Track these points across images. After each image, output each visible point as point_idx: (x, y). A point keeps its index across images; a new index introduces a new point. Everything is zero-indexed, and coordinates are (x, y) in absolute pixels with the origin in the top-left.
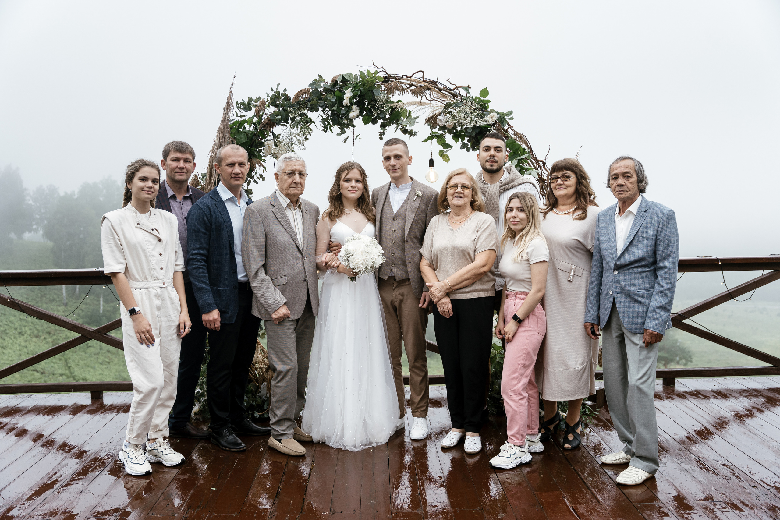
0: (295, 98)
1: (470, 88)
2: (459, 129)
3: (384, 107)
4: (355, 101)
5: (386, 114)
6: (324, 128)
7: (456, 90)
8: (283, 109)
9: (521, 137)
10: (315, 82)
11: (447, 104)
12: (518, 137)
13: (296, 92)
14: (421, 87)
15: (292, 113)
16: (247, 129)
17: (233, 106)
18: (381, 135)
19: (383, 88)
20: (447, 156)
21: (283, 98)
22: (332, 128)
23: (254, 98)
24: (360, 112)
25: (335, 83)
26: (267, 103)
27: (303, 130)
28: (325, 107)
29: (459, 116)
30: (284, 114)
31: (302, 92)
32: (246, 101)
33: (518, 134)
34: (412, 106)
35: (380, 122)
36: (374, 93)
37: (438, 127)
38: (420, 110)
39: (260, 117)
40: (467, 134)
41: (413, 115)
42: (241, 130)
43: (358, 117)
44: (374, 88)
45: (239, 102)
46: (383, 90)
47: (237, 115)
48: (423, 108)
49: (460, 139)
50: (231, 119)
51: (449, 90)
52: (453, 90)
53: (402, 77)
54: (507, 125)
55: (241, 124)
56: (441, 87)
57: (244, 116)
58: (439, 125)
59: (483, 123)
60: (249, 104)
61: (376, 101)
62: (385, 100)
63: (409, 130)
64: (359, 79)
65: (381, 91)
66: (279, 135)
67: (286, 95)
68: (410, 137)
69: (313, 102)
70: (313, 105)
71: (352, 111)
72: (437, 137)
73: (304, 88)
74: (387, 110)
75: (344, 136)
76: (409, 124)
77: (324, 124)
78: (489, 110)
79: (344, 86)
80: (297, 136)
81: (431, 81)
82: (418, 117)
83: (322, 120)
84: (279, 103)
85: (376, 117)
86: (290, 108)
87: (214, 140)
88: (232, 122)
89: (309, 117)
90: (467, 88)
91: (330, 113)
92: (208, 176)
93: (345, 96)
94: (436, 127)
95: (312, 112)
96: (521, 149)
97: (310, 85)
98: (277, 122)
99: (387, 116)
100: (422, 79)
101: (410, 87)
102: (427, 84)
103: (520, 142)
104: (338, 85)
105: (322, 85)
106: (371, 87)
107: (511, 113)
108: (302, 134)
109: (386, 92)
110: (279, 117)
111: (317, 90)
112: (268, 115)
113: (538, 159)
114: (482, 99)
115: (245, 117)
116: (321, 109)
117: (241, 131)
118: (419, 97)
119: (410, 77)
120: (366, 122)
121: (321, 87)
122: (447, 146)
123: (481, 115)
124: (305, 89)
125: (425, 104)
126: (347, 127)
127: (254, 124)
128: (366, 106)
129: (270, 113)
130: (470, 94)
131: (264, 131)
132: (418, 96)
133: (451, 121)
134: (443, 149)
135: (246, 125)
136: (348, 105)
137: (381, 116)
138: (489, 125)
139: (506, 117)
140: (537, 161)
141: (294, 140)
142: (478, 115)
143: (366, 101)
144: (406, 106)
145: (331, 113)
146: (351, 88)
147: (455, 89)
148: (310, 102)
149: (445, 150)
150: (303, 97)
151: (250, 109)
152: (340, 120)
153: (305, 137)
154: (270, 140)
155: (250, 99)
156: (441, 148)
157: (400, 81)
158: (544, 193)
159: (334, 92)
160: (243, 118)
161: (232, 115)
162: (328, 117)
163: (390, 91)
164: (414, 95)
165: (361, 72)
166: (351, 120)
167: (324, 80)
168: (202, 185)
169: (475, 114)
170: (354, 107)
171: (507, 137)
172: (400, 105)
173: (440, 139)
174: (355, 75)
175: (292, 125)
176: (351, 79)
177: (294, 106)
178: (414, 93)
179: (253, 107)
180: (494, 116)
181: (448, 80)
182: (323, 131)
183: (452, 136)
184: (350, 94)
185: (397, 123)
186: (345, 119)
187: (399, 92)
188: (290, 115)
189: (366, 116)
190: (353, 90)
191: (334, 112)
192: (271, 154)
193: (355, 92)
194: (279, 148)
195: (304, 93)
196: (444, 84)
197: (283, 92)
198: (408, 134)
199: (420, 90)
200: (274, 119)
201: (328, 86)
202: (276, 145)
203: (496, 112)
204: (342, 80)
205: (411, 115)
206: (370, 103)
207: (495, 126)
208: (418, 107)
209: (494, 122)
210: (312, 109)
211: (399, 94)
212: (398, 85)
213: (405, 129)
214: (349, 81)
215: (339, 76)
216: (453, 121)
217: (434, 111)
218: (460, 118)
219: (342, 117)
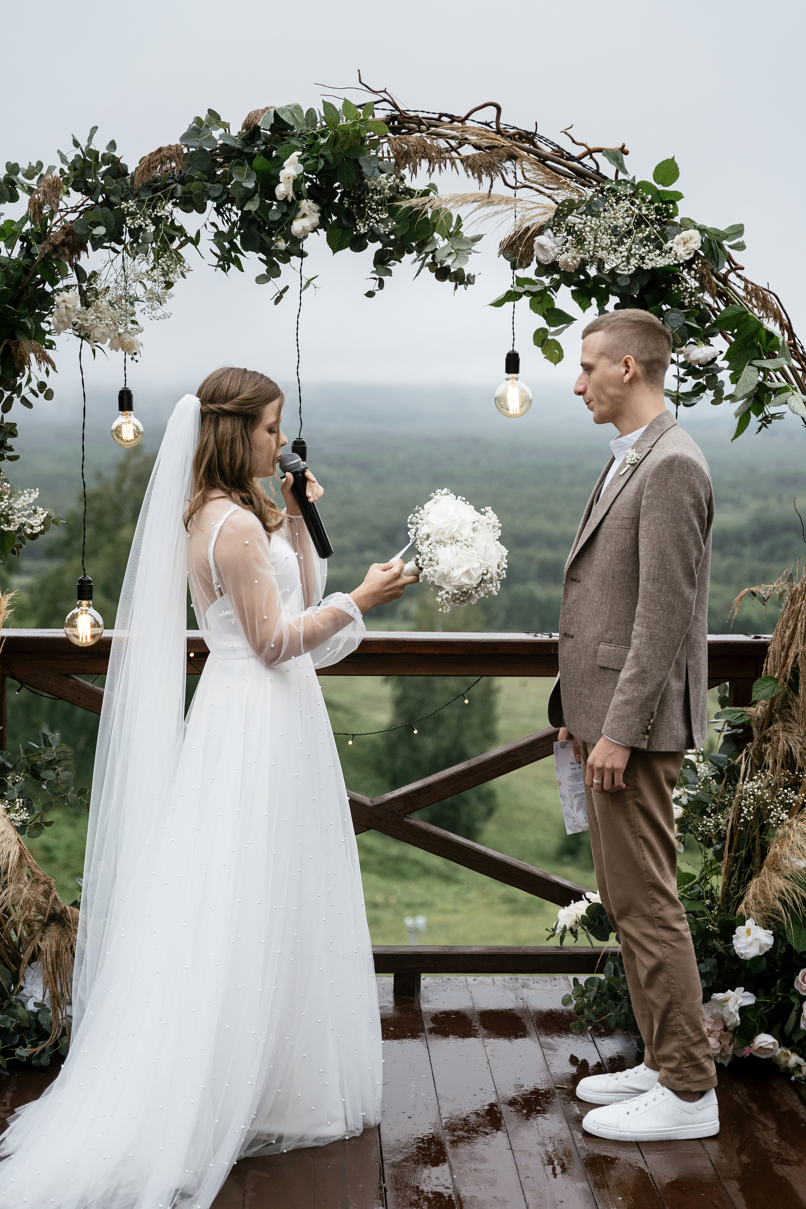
0: (140, 170)
1: (626, 153)
2: (592, 271)
4: (308, 185)
6: (222, 260)
8: (107, 201)
9: (765, 298)
10: (197, 128)
11: (563, 201)
12: (757, 298)
14: (491, 148)
15: (133, 215)
16: (4, 252)
19: (385, 149)
20: (558, 345)
21: (105, 167)
22: (241, 258)
23: (23, 165)
24: (320, 218)
25: (252, 131)
26: (61, 181)
27: (160, 260)
28: (224, 200)
29: (595, 238)
31: (161, 155)
33: (756, 287)
34: (465, 206)
35: (374, 247)
36: (361, 167)
37: (534, 265)
38: (488, 216)
39: (42, 222)
40: (615, 289)
41: (468, 232)
43: (314, 230)
44: (363, 151)
46: (386, 155)
48: (496, 213)
49: (594, 301)
51: (568, 158)
52: (578, 159)
53: (439, 119)
54: (726, 265)
56: (547, 150)
58: (538, 262)
59: (661, 262)
60: (10, 182)
61: (365, 189)
62: (391, 187)
63: (453, 270)
64: (322, 124)
65: (381, 159)
66: (94, 274)
67: (115, 161)
68: (456, 287)
69: (192, 185)
70: (191, 193)
71: (300, 214)
72: (530, 292)
73: (165, 145)
75: (274, 285)
76: (454, 254)
77: (221, 247)
78: (677, 219)
79: (276, 142)
80: (144, 279)
81: (519, 134)
82: (480, 237)
83: (216, 235)
84: (96, 184)
85: (364, 233)
86: (127, 201)
90: (618, 155)
91: (237, 217)
93: (283, 174)
94: (528, 265)
95: (186, 211)
96: (763, 333)
97: (185, 137)
98: (94, 241)
100: (494, 125)
101: (461, 145)
102: (507, 143)
103: (761, 310)
104: (263, 138)
105: (217, 134)
106: (353, 148)
107: (738, 230)
108: (157, 273)
109: (393, 160)
110: (101, 230)
111: (203, 149)
114: (661, 188)
116: (211, 205)
118: (486, 180)
119: (462, 121)
120: (336, 245)
121: (214, 141)
122: (558, 318)
123: (656, 238)
124: (170, 148)
125: (502, 199)
126: (286, 260)
127: (24, 239)
128: (336, 201)
130: (626, 172)
131: (54, 262)
132: (484, 176)
133: (573, 252)
134: (547, 327)
136: (290, 199)
138: (678, 265)
139: (725, 243)
141: (137, 290)
142: (648, 238)
143: (339, 188)
144: (450, 204)
145: (242, 219)
146: (300, 153)
147: (584, 156)
148: (181, 182)
149: (552, 329)
150: (164, 168)
151: (13, 197)
152: (267, 239)
153: (165, 280)
154: (68, 288)
155: (13, 168)
156: (541, 323)
157: (433, 129)
159: (251, 157)
162: (231, 229)
163: (406, 158)
164: (470, 173)
165: (327, 106)
166: (297, 240)
167: (223, 123)
170: (306, 205)
171: (726, 296)
172: (431, 203)
173: (539, 299)
174: (311, 112)
175: (132, 248)
176: (297, 122)
177: (137, 195)
178: (470, 167)
179: (19, 192)
180: (691, 238)
181: (568, 131)
182: (219, 269)
183: (572, 291)
184: (296, 169)
185: (420, 249)
186: (279, 237)
187: (430, 162)
188: (129, 221)
189: (339, 228)
190: (303, 157)
191: (251, 217)
192: (72, 326)
193: (310, 162)
194: (96, 311)
195: (168, 158)
196: (556, 143)
197: (106, 152)
198: (451, 281)
199: (488, 159)
200: (85, 232)
201: (234, 139)
202: (86, 304)
203: (695, 227)
204: (272, 125)
205: (461, 230)
206: (349, 193)
207: (694, 266)
208: (483, 209)
209: (692, 256)
210: (186, 204)
211: (429, 170)
212: (428, 141)
213: (442, 268)
214: (292, 128)
215: (264, 111)
216: (578, 252)
217: (528, 220)
218: (597, 245)
219: (270, 229)
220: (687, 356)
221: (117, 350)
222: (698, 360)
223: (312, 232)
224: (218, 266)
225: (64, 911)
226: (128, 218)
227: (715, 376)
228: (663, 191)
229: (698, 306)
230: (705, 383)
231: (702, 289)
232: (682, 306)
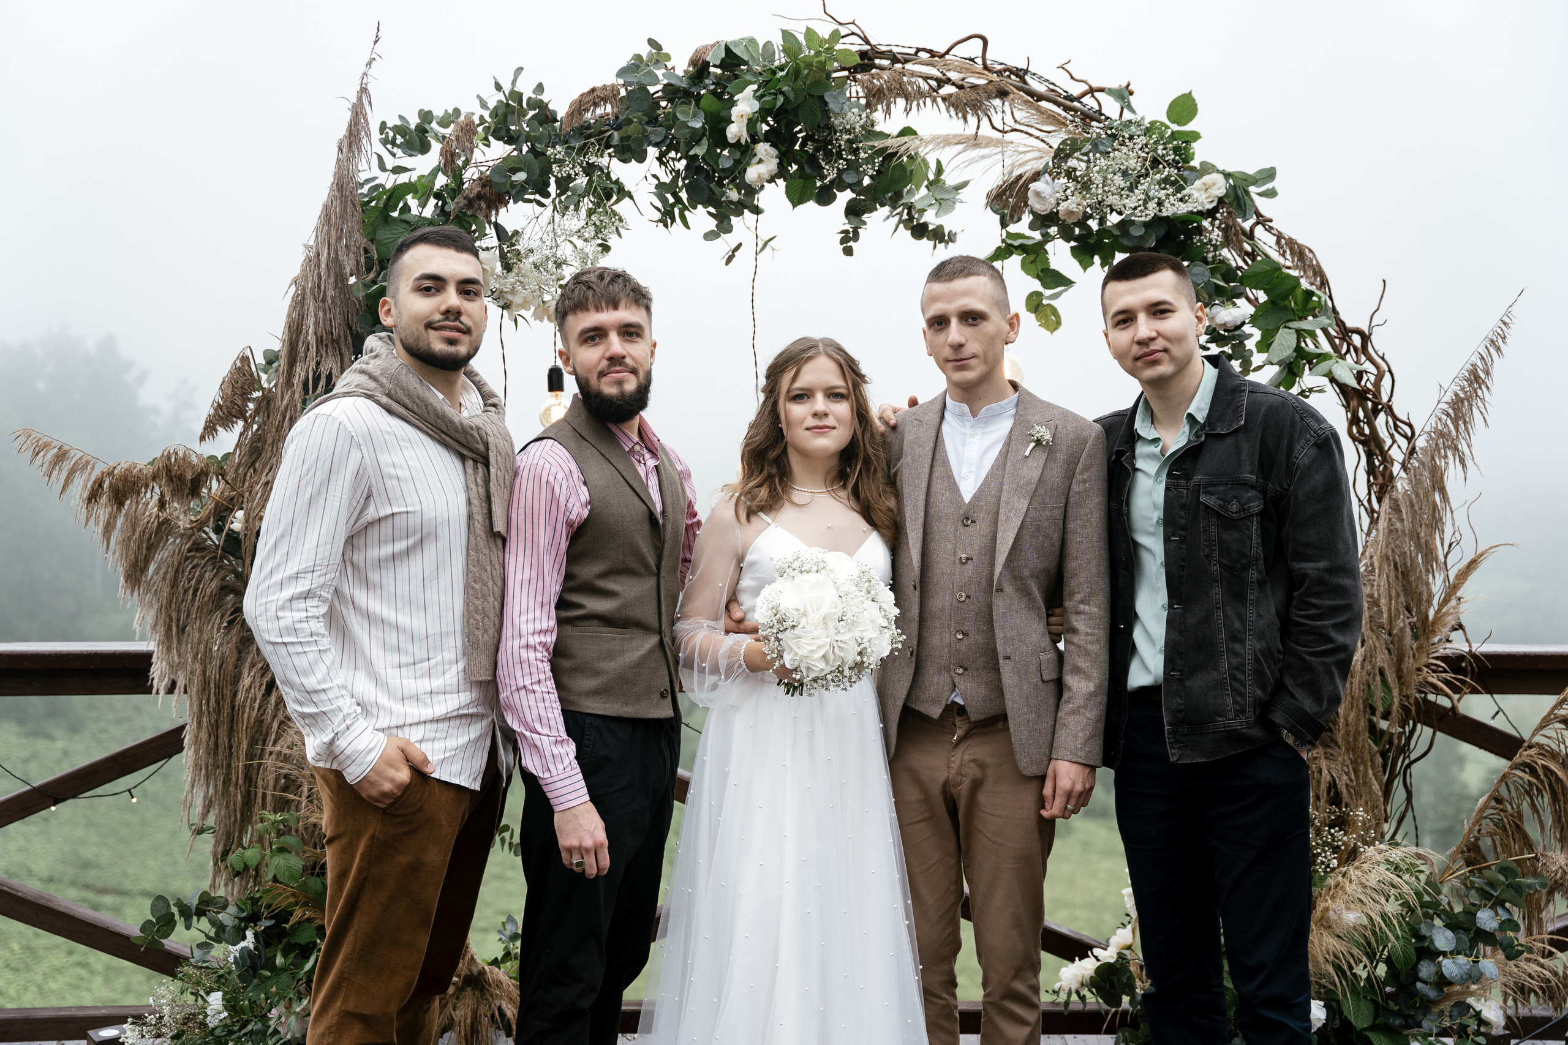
0: (571, 115)
1: (1131, 93)
2: (1095, 225)
3: (858, 149)
4: (765, 128)
5: (865, 173)
6: (664, 214)
7: (1088, 100)
8: (532, 150)
9: (1301, 253)
10: (637, 65)
11: (1064, 142)
12: (1292, 253)
13: (576, 96)
14: (974, 87)
15: (561, 163)
16: (415, 211)
17: (368, 135)
18: (848, 239)
19: (853, 89)
20: (1054, 311)
21: (531, 113)
22: (686, 213)
23: (438, 113)
24: (780, 165)
25: (700, 68)
26: (480, 129)
27: (593, 218)
28: (668, 146)
30: (536, 165)
31: (594, 97)
32: (414, 121)
33: (1291, 242)
34: (947, 149)
35: (844, 197)
36: (826, 103)
37: (1027, 218)
38: (972, 162)
39: (457, 175)
40: (1126, 242)
41: (950, 179)
42: (395, 214)
43: (771, 180)
44: (828, 88)
45: (390, 124)
46: (854, 94)
47: (382, 167)
48: (984, 157)
49: (1096, 258)
50: (362, 177)
51: (1065, 98)
52: (1078, 99)
53: (916, 53)
54: (1253, 215)
55: (397, 193)
56: (1041, 88)
57: (405, 170)
58: (1032, 212)
59: (1180, 208)
60: (422, 130)
61: (832, 129)
62: (861, 126)
63: (931, 227)
64: (780, 59)
65: (849, 99)
66: (516, 233)
67: (542, 106)
68: (935, 247)
69: (630, 130)
70: (628, 138)
71: (756, 160)
72: (1023, 249)
73: (600, 84)
74: (870, 160)
75: (727, 241)
76: (937, 206)
77: (664, 200)
78: (1195, 163)
79: (729, 80)
80: (574, 239)
81: (1007, 70)
82: (964, 185)
83: (657, 187)
84: (520, 132)
85: (832, 182)
86: (554, 147)
87: (306, 246)
88: (366, 188)
89: (614, 178)
90: (1123, 95)
91: (681, 165)
92: (283, 362)
93: (735, 112)
94: (1020, 219)
95: (624, 161)
96: (1300, 294)
97: (621, 73)
98: (513, 192)
99: (867, 181)
100: (979, 61)
101: (939, 87)
102: (994, 78)
103: (1296, 267)
104: (712, 77)
105: (660, 73)
106: (816, 83)
107: (1269, 174)
108: (590, 232)
109: (863, 101)
110: (521, 176)
111: (643, 89)
112: (483, 169)
113: (1350, 324)
114: (1175, 127)
115: (408, 174)
116: (652, 152)
117: (395, 219)
118: (972, 120)
119: (942, 56)
120: (796, 198)
121: (656, 81)
122: (1054, 279)
123: (1175, 181)
124: (604, 87)
125: (990, 142)
126: (740, 213)
127: (438, 196)
128: (797, 147)
129: (491, 164)
130: (1133, 111)
131: (470, 220)
132: (969, 116)
133: (1073, 199)
134: (1040, 289)
135: (412, 202)
136: (743, 142)
137: (849, 178)
138: (1200, 213)
139: (1253, 189)
140: (1345, 332)
141: (566, 251)
142: (1166, 180)
143: (800, 131)
144: (930, 147)
145: (687, 168)
147: (1084, 95)
148: (618, 128)
149: (1048, 292)
150: (599, 111)
151: (425, 148)
152: (717, 190)
153: (600, 241)
154: (487, 249)
155: (426, 116)
156: (1036, 285)
157: (909, 66)
158: (1365, 435)
159: (698, 98)
160: (403, 178)
161: (366, 166)
162: (675, 180)
163: (876, 97)
164: (953, 112)
165: (787, 35)
166: (751, 191)
167: (668, 57)
168: (263, 389)
169: (1158, 177)
170: (763, 149)
171: (1253, 253)
172: (907, 145)
173: (1032, 257)
174: (768, 44)
175: (560, 201)
176: (752, 57)
177: (566, 142)
178: (953, 105)
179: (433, 142)
180: (1214, 184)
181: (1065, 66)
182: (661, 225)
183: (1072, 248)
184: (750, 106)
185: (894, 202)
186: (731, 186)
187: (907, 100)
188: (555, 168)
189: (800, 177)
190: (758, 94)
191: (697, 164)
192: (490, 293)
193: (767, 98)
194: (517, 275)
195: (602, 99)
196: (1052, 80)
197: (533, 96)
198: (929, 239)
199: (974, 96)
200: (503, 180)
201: (678, 77)
202: (508, 267)
203: (1218, 171)
204: (722, 60)
205: (943, 177)
206: (814, 135)
207: (1218, 215)
208: (968, 152)
209: (1215, 204)
210: (624, 153)
211: (906, 109)
212: (905, 79)
213: (919, 225)
214: (746, 63)
215: (713, 46)
216: (1084, 198)
217: (1020, 165)
218: (1106, 189)
219: (721, 179)
220: (1212, 319)
221: (541, 320)
222: (1225, 324)
223: (769, 181)
224: (659, 221)
225: (482, 972)
226: (554, 166)
227: (1242, 343)
228: (1178, 132)
229: (1223, 262)
230: (1230, 352)
231: (1227, 242)
232: (1205, 261)
